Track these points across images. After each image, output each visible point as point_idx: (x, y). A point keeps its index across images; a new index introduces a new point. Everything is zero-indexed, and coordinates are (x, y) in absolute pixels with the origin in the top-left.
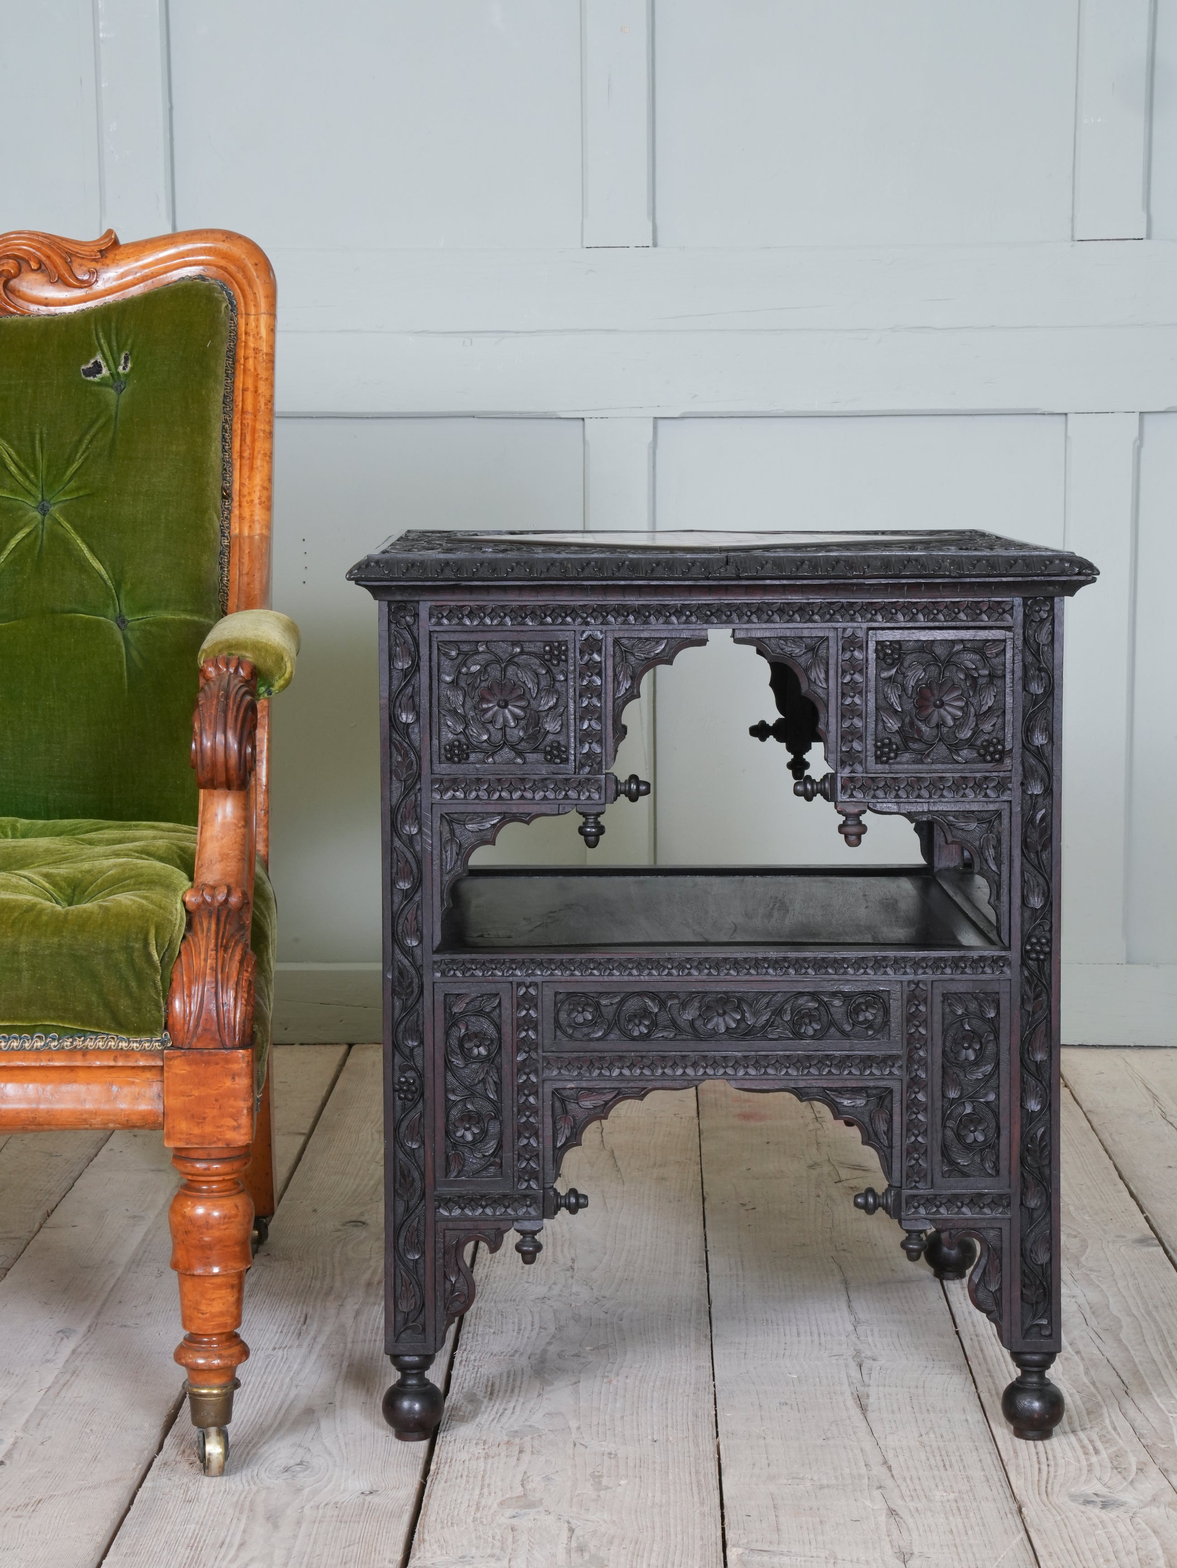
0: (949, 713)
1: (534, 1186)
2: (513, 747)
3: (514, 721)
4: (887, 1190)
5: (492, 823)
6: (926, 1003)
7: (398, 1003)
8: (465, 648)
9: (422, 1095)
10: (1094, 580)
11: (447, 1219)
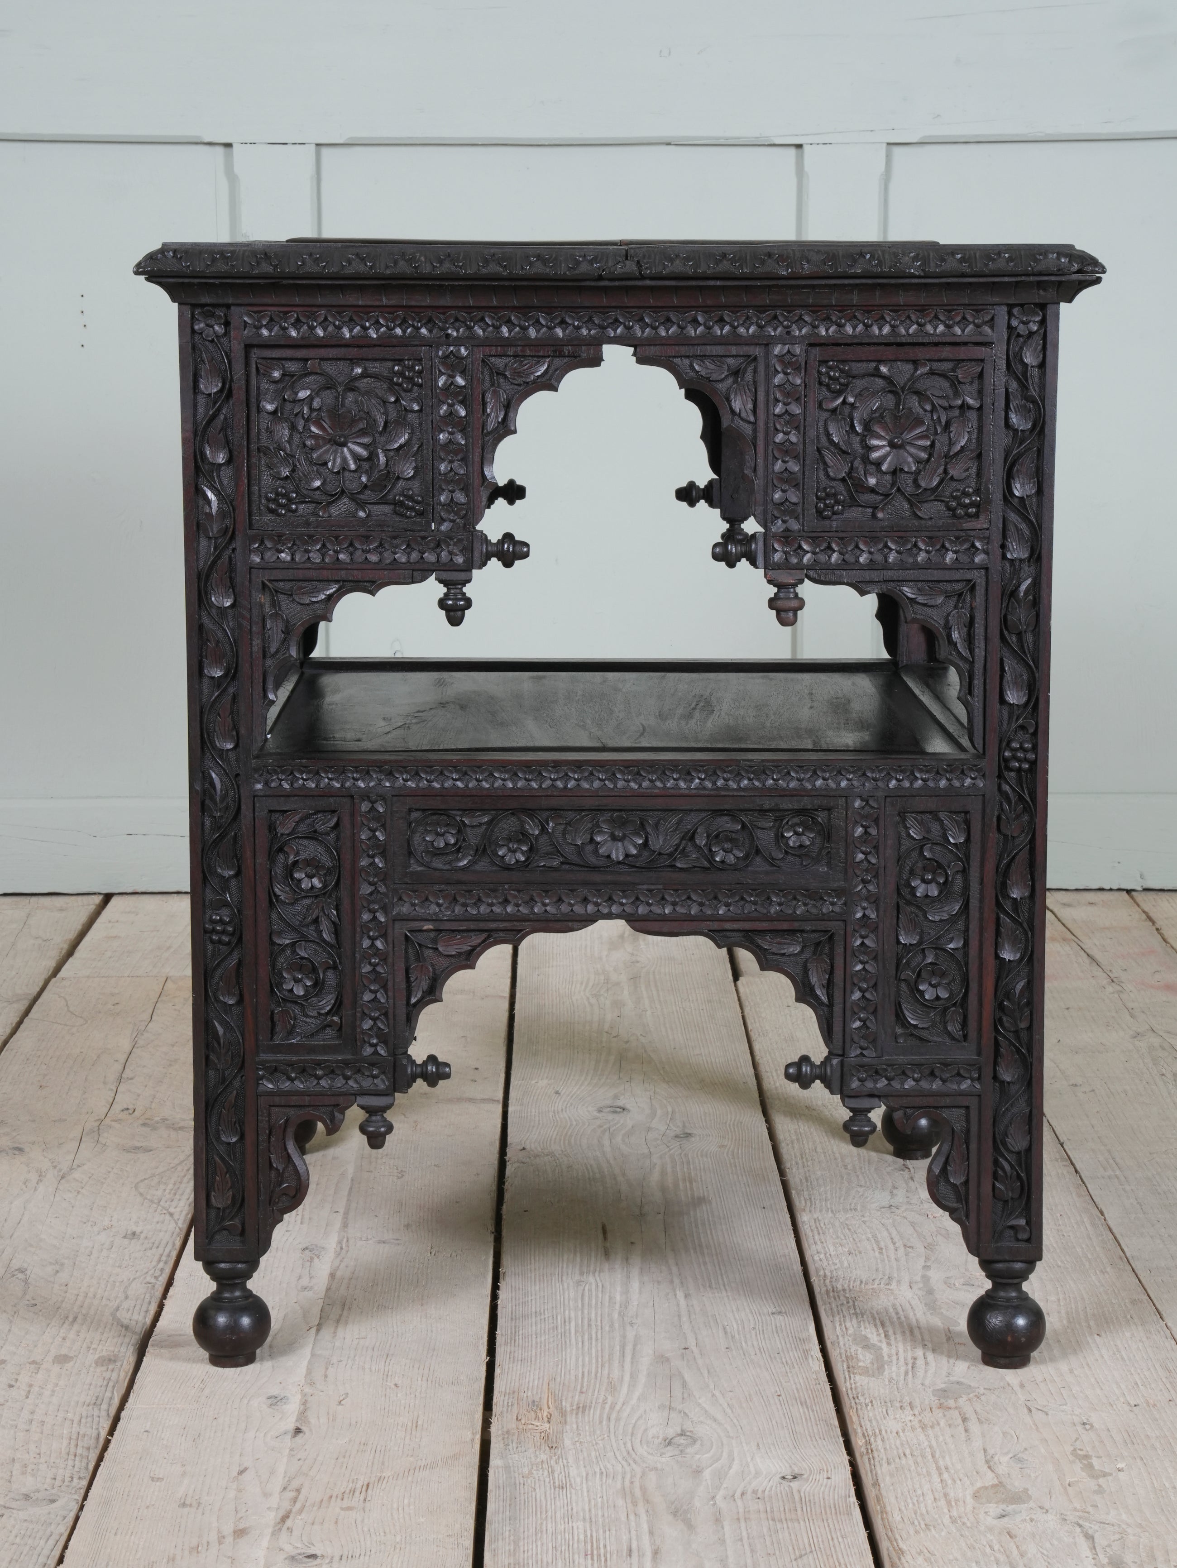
0: (911, 455)
1: (382, 1052)
2: (353, 498)
3: (355, 463)
4: (827, 1058)
5: (328, 593)
6: (877, 825)
7: (207, 822)
8: (292, 367)
9: (240, 939)
10: (1098, 281)
11: (271, 1094)
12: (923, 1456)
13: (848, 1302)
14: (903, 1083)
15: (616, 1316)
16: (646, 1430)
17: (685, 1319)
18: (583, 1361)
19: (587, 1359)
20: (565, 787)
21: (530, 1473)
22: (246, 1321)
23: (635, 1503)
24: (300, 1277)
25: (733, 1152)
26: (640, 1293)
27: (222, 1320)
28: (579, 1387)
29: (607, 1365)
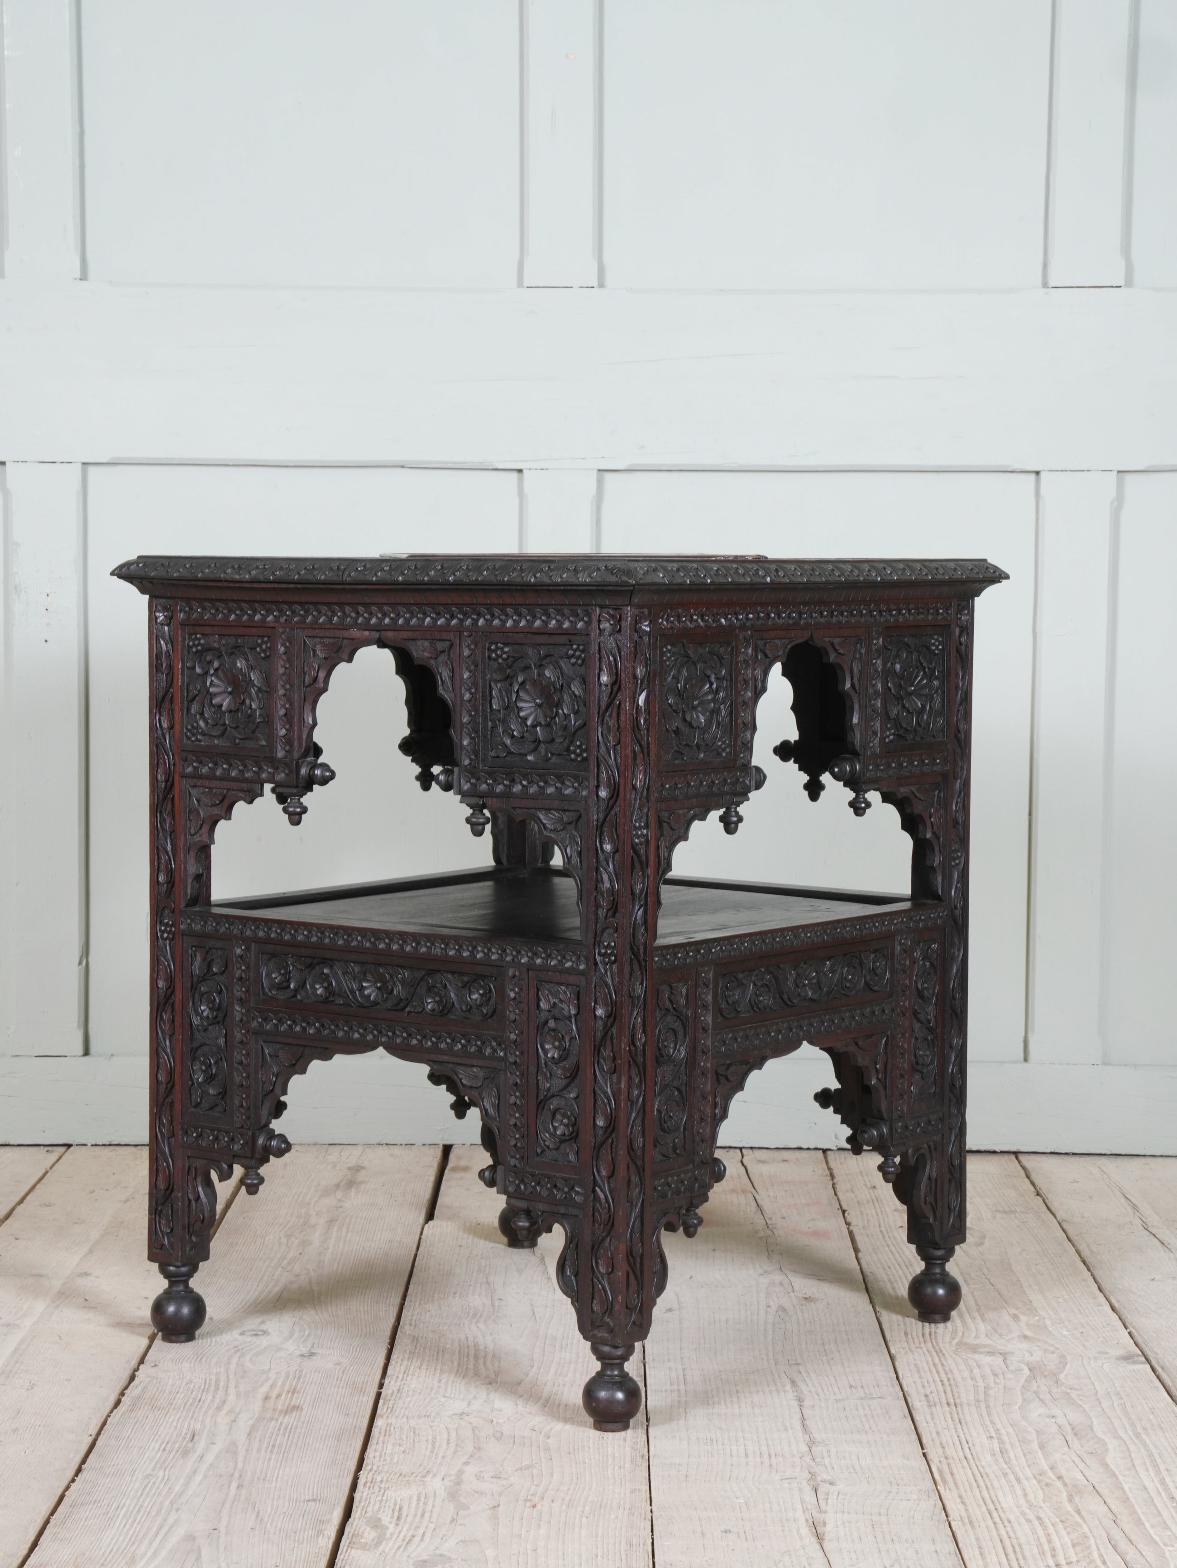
15: (167, 1503)
17: (227, 1505)
18: (118, 1539)
19: (121, 1538)
29: (137, 1544)
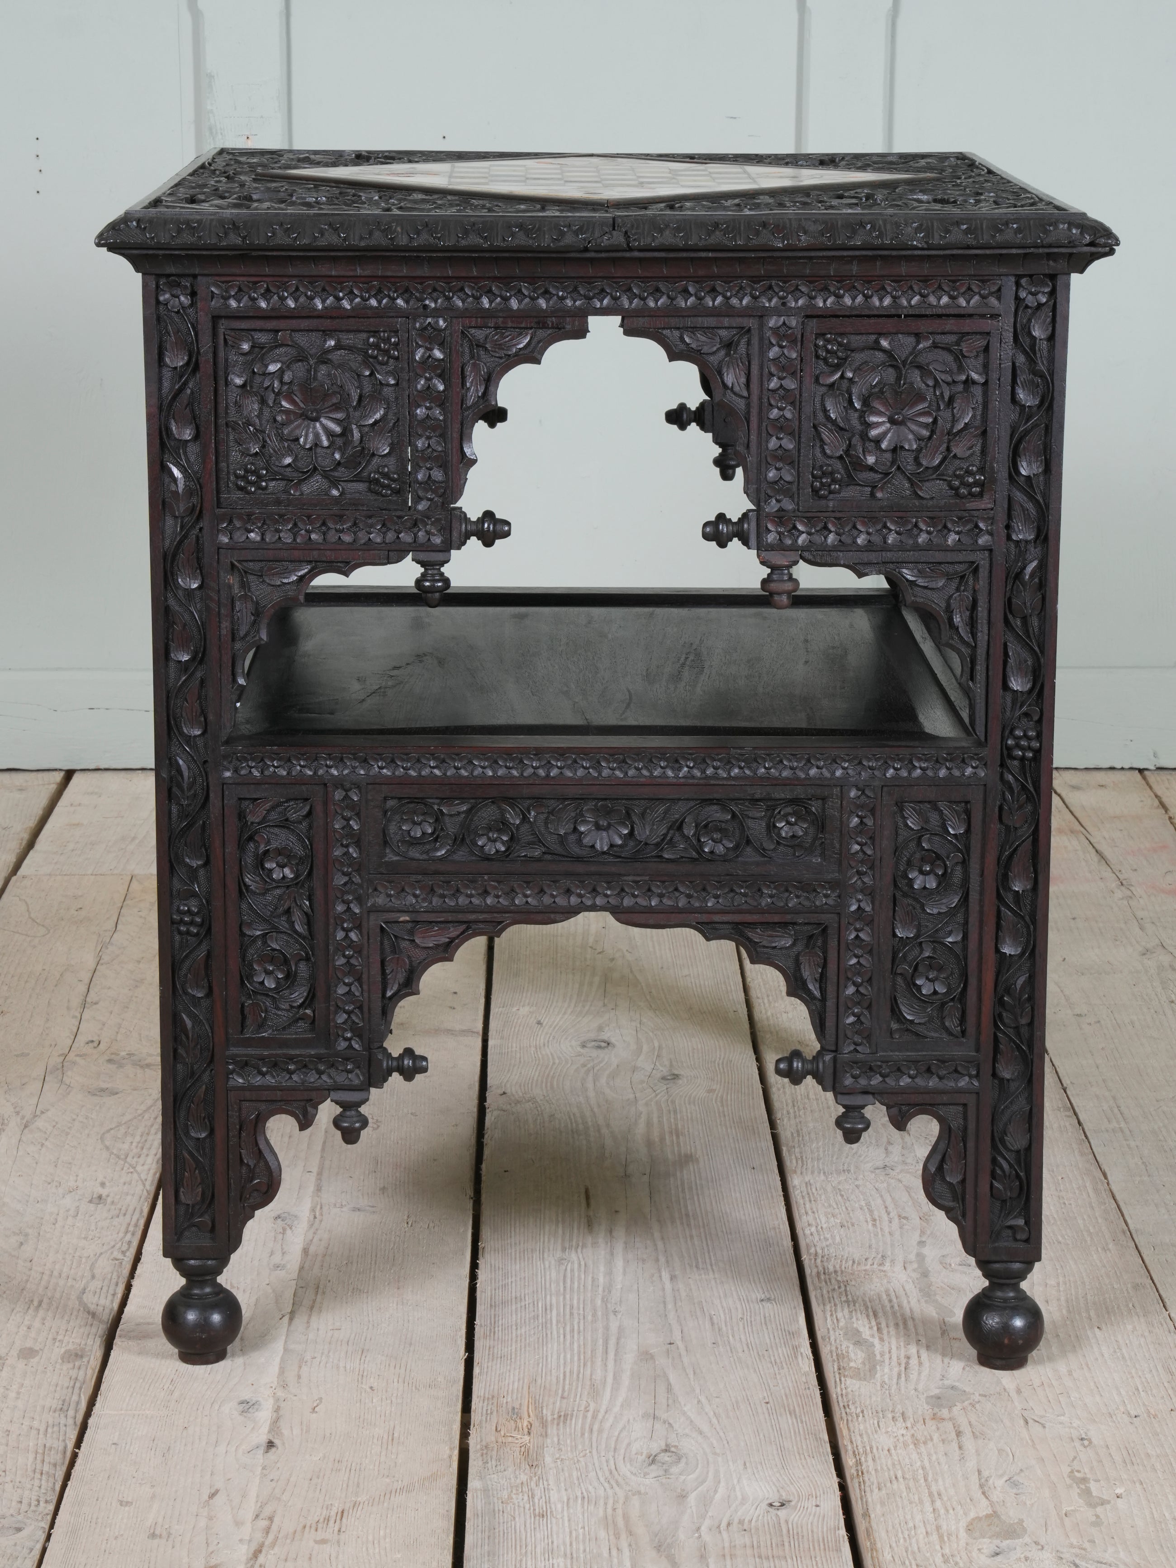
0: (912, 432)
1: (357, 1046)
2: (326, 475)
3: (328, 439)
4: (819, 1053)
5: (300, 574)
6: (873, 815)
7: (174, 809)
8: (263, 338)
9: (209, 931)
10: (1111, 252)
11: (242, 1088)
12: (915, 1480)
13: (839, 1287)
14: (898, 1080)
15: (599, 1302)
16: (629, 1444)
17: (670, 1306)
18: (565, 1357)
19: (569, 1356)
20: (548, 776)
21: (510, 1497)
22: (216, 1318)
23: (617, 1536)
24: (272, 1253)
25: (722, 1097)
26: (625, 1273)
27: (191, 1316)
28: (560, 1391)
29: (589, 1364)
